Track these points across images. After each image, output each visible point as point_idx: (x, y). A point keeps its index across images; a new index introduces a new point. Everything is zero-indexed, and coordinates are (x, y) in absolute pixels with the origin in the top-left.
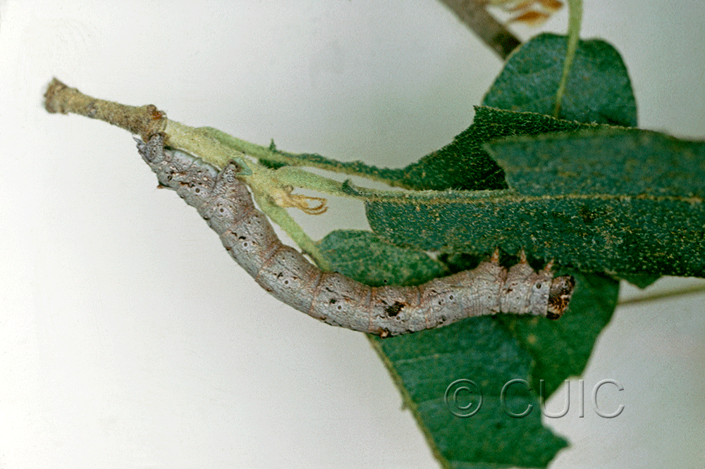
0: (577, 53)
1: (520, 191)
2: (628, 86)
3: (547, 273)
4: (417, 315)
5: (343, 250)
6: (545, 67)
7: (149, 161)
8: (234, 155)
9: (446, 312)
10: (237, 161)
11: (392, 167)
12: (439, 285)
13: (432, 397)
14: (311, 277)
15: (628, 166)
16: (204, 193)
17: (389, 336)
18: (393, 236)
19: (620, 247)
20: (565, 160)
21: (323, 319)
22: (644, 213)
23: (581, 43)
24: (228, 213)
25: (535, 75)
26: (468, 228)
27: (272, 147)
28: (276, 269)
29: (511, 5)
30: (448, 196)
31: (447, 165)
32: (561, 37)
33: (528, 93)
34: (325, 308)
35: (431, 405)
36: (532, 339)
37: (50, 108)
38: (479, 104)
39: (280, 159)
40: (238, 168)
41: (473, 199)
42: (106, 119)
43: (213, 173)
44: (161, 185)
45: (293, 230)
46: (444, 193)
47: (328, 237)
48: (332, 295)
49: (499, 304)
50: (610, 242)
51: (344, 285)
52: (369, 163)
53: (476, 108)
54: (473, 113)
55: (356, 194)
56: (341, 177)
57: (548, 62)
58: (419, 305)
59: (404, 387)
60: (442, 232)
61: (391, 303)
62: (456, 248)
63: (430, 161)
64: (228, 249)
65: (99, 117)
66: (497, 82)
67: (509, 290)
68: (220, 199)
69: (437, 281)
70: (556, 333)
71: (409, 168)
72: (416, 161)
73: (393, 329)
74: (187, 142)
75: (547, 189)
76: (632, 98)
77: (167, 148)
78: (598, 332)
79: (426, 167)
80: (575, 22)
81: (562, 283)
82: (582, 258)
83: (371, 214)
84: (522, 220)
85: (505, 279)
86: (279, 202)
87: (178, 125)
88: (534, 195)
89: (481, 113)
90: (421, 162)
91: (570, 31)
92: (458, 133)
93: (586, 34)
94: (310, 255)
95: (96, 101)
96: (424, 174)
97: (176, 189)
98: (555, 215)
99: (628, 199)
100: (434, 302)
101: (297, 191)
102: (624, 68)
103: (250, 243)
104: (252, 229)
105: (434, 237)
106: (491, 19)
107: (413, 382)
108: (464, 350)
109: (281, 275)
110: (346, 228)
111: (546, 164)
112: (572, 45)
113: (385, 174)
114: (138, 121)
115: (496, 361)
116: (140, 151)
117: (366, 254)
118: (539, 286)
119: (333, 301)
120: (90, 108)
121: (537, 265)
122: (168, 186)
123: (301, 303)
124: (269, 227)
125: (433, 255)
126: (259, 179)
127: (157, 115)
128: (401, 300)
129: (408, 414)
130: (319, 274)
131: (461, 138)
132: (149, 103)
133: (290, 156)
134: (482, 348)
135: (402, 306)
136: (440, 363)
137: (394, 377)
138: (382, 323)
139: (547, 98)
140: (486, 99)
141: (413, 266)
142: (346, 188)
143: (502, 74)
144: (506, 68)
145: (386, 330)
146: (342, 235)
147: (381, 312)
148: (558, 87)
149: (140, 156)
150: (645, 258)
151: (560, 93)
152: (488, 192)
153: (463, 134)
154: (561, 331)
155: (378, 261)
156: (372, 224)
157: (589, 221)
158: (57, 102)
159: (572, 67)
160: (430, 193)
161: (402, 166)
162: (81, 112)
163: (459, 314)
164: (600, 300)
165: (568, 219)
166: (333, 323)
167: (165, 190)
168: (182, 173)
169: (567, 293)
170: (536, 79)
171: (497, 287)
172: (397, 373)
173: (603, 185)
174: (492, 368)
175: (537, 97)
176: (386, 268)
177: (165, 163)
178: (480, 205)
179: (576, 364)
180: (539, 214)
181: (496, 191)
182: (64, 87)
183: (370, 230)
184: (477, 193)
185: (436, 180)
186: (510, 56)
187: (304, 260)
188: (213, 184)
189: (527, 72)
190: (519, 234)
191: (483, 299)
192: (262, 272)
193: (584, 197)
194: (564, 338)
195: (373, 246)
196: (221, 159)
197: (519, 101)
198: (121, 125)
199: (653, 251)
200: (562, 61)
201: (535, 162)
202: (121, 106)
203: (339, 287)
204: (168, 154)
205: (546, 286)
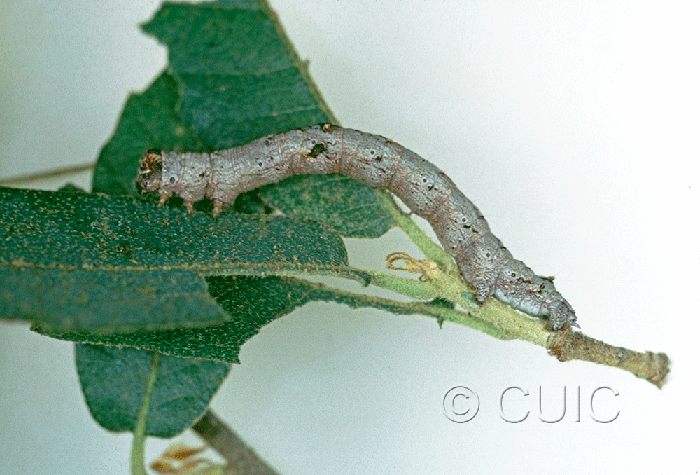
0: (136, 418)
1: (194, 274)
2: (84, 386)
3: (165, 193)
4: (295, 147)
5: (369, 218)
6: (168, 404)
7: (564, 303)
8: (479, 312)
9: (266, 150)
10: (476, 306)
11: (321, 303)
12: (273, 176)
13: (279, 73)
14: (401, 184)
15: (86, 298)
16: (507, 273)
17: (322, 125)
18: (321, 231)
19: (93, 219)
20: (148, 304)
21: (388, 142)
22: (70, 252)
23: (132, 429)
24: (482, 252)
25: (178, 396)
26: (246, 239)
27: (441, 322)
28: (434, 194)
29: (202, 466)
30: (265, 270)
31: (266, 304)
32: (152, 434)
33: (185, 377)
34: (387, 152)
35: (279, 66)
36: (180, 131)
37: (664, 358)
38: (234, 366)
39: (433, 310)
40: (475, 299)
41: (241, 267)
42: (608, 347)
43: (500, 293)
44: (551, 280)
45: (420, 237)
46: (269, 273)
47: (385, 231)
48: (380, 165)
49: (212, 161)
50: (103, 224)
51: (367, 174)
52: (344, 306)
53: (238, 361)
54: (240, 357)
55: (357, 272)
56: (372, 291)
57: (165, 409)
58: (293, 156)
59: (308, 83)
60: (271, 235)
61: (321, 157)
62: (258, 219)
63: (284, 309)
64: (482, 217)
65: (615, 348)
66: (215, 389)
67: (203, 175)
68: (491, 267)
69: (275, 180)
70: (156, 137)
71: (304, 301)
72: (298, 309)
73: (318, 131)
74: (527, 325)
75: (166, 275)
76: (80, 373)
77: (545, 318)
78: (114, 138)
79: (287, 303)
80: (138, 449)
81: (151, 185)
82: (132, 209)
83: (342, 253)
84: (192, 246)
85: (208, 186)
86: (433, 265)
87: (535, 342)
88: (180, 271)
89: (233, 357)
90: (293, 308)
91: (143, 441)
92: (255, 337)
93: (127, 438)
94: (402, 213)
95: (618, 365)
96: (289, 296)
97: (535, 276)
98: (159, 250)
99: (85, 266)
100: (277, 159)
101: (416, 276)
102: (89, 403)
103: (459, 221)
104: (457, 234)
105: (279, 230)
106: (222, 451)
107: (298, 88)
108: (247, 120)
109: (430, 188)
110: (367, 240)
111: (168, 300)
112: (140, 426)
113: (328, 295)
114: (575, 345)
115: (215, 109)
116: (573, 313)
117: (346, 213)
118: (172, 180)
119: (379, 159)
120: (623, 358)
121: (176, 201)
122: (544, 279)
123: (411, 159)
124: (441, 237)
125: (278, 213)
126: (453, 288)
127: (557, 352)
128: (312, 160)
129: (303, 56)
130: (392, 185)
131: (252, 331)
132: (565, 363)
133: (423, 312)
134: (230, 122)
135: (310, 155)
136: (271, 107)
137: (318, 93)
138: (330, 138)
139: (165, 373)
140: (226, 371)
141: (299, 203)
142: (367, 279)
143: (210, 397)
144: (207, 402)
145: (325, 131)
146: (371, 233)
147: (331, 148)
148: (155, 385)
149: (574, 308)
150: (69, 208)
151: (153, 378)
152: (226, 274)
153: (251, 335)
154: (152, 139)
155: (334, 208)
156: (341, 243)
157: (125, 244)
158: (657, 364)
159: (141, 403)
160: (284, 274)
161: (311, 304)
162: (633, 353)
163: (251, 149)
164: (111, 171)
165: (146, 247)
166: (378, 138)
167: (547, 275)
168: (530, 292)
169: (144, 176)
170: (177, 392)
171: (216, 177)
172: (314, 96)
173: (110, 279)
174: (219, 103)
175: (175, 373)
176: (326, 201)
177: (549, 301)
178: (233, 261)
179: (136, 105)
180: (174, 251)
181: (218, 274)
182: (649, 379)
183: (343, 238)
184: (236, 273)
185: (277, 290)
186: (203, 414)
187: (407, 202)
188: (499, 282)
189: (186, 399)
190: (194, 232)
191: (228, 165)
192: (449, 192)
193: (129, 268)
194: (147, 132)
195: (339, 222)
196: (492, 306)
197: (193, 369)
198: (593, 341)
199: (60, 215)
200: (151, 410)
201: (179, 302)
202: (592, 360)
203: (373, 173)
204: (545, 311)
205: (165, 180)
